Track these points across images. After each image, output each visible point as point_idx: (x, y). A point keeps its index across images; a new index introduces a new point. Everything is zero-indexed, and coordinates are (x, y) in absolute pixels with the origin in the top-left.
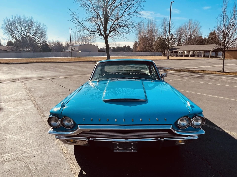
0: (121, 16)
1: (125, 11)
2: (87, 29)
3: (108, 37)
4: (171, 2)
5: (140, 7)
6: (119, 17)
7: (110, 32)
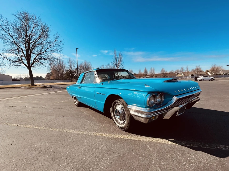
1: (47, 48)
3: (31, 66)
5: (60, 47)
7: (33, 63)
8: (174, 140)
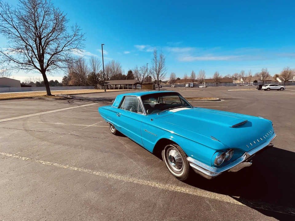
0: (61, 50)
1: (65, 46)
2: (14, 61)
3: (45, 70)
4: (102, 45)
5: (80, 45)
6: (58, 51)
7: (48, 65)
8: (240, 198)
